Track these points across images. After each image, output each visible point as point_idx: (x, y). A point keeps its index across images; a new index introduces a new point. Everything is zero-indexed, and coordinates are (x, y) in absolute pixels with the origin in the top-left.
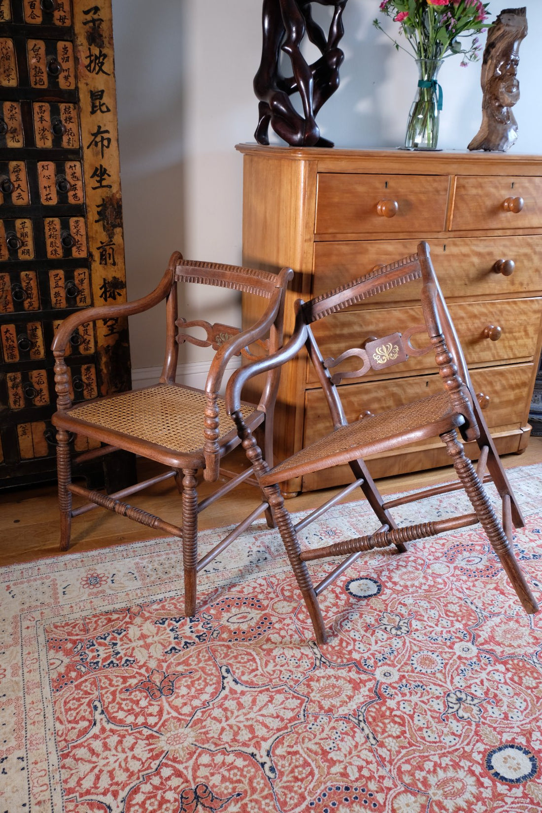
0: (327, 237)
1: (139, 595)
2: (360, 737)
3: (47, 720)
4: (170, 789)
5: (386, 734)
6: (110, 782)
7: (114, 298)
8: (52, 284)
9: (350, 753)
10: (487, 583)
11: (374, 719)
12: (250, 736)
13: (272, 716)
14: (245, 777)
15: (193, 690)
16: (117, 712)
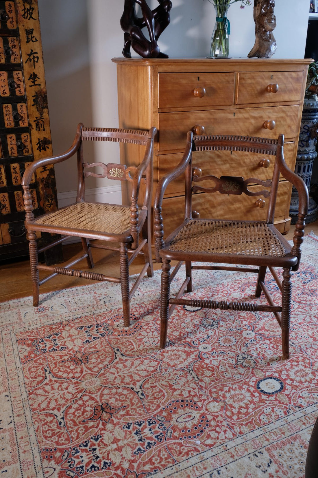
0: (166, 110)
1: (67, 315)
2: (190, 378)
3: (20, 378)
4: (88, 406)
5: (204, 376)
6: (56, 404)
7: (45, 150)
8: (9, 142)
9: (184, 385)
10: (262, 301)
11: (198, 369)
12: (131, 380)
13: (142, 370)
14: (128, 398)
15: (99, 360)
16: (58, 372)
